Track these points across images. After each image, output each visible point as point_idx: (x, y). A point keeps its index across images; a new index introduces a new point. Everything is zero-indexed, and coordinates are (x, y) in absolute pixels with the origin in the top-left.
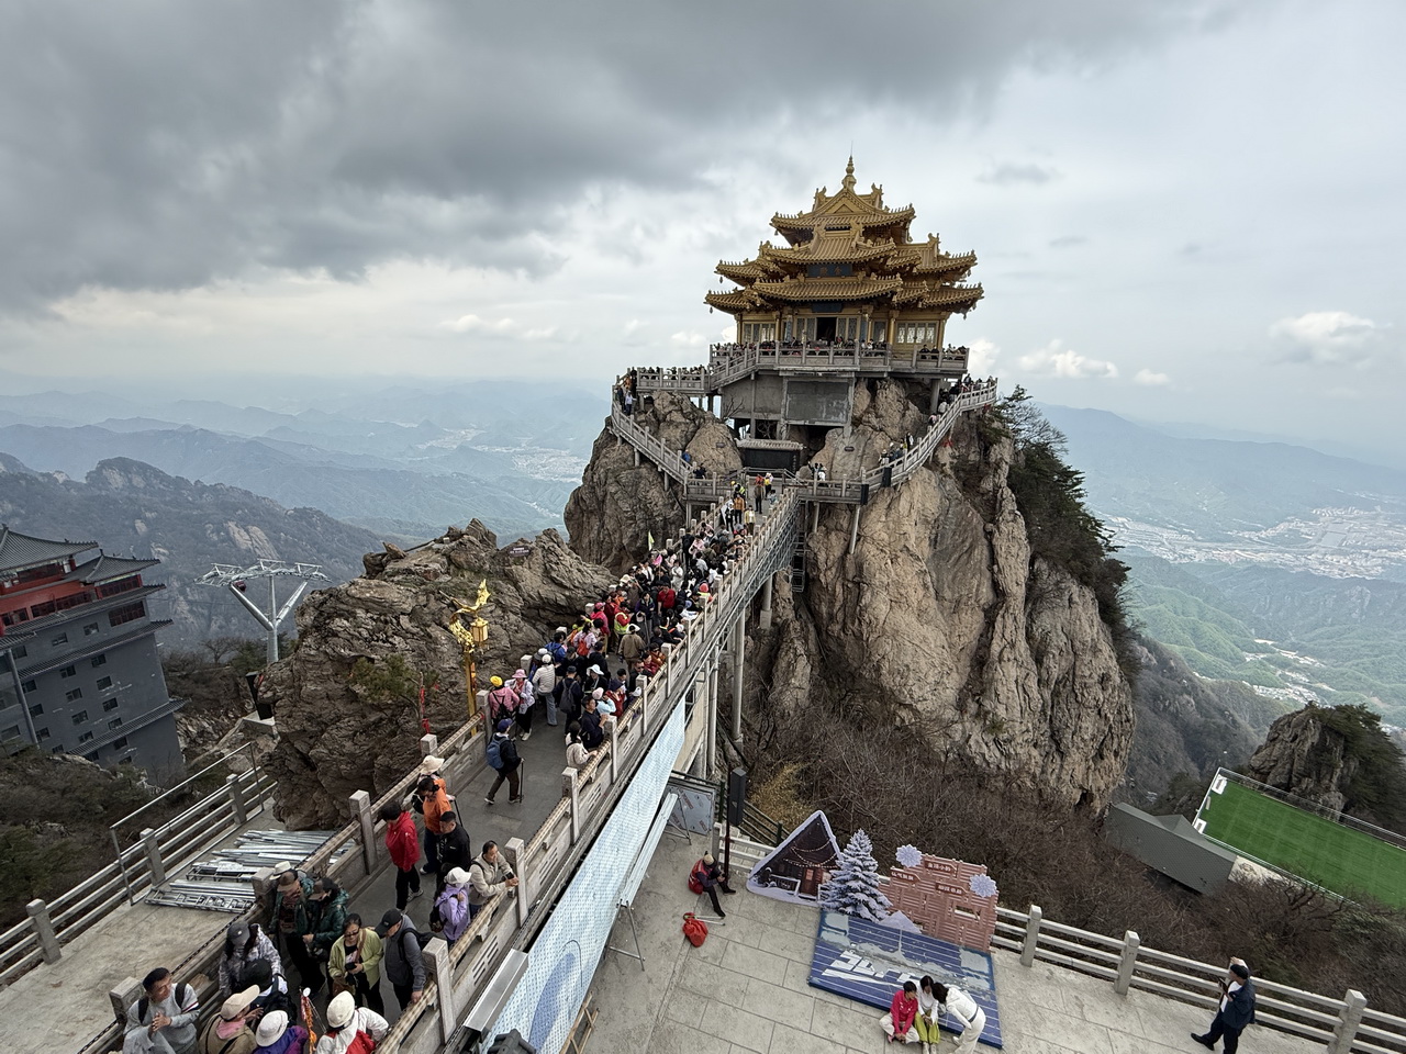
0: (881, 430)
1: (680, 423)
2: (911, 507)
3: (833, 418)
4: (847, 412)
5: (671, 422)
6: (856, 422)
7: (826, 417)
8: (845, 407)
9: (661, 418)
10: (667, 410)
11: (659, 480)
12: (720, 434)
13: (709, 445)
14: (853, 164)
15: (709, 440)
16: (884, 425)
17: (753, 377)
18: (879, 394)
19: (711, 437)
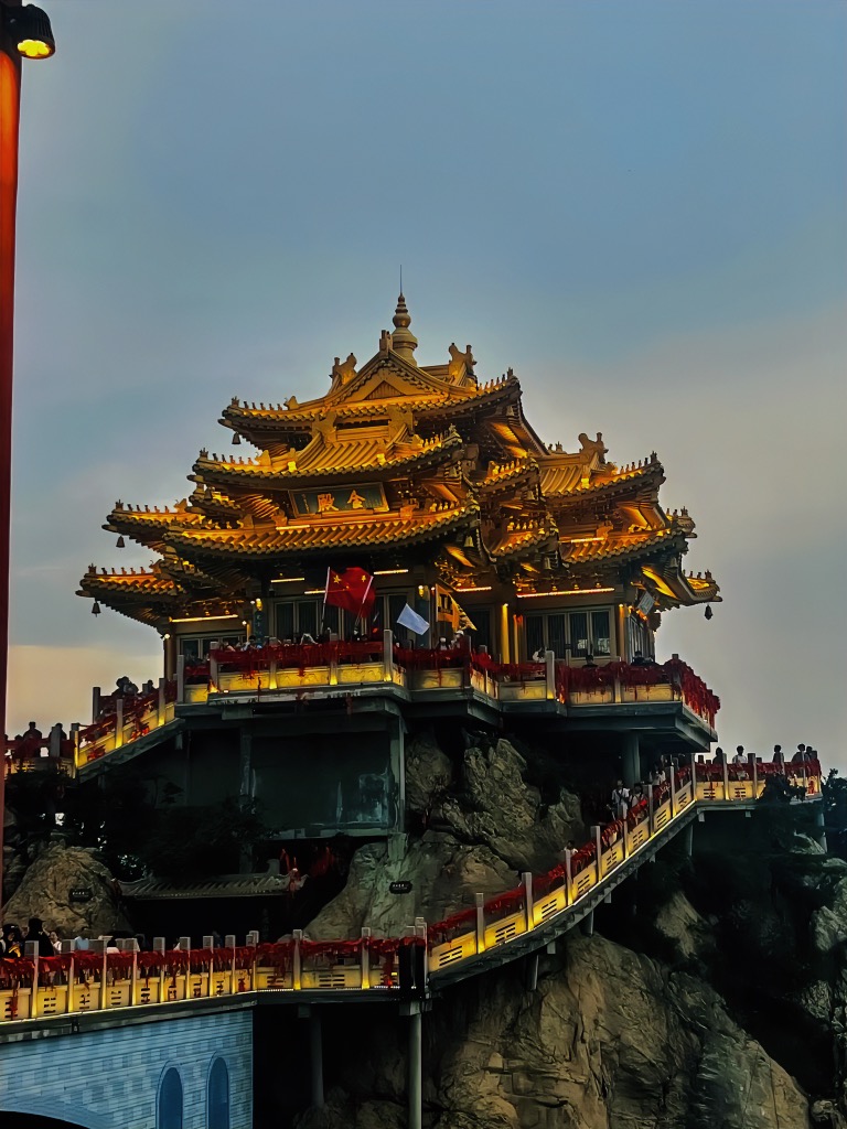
0: (481, 841)
2: (576, 1037)
3: (360, 818)
4: (392, 801)
6: (417, 825)
7: (345, 817)
8: (386, 787)
12: (83, 869)
13: (51, 896)
14: (406, 311)
15: (50, 886)
16: (484, 829)
17: (179, 743)
18: (468, 758)
19: (59, 878)
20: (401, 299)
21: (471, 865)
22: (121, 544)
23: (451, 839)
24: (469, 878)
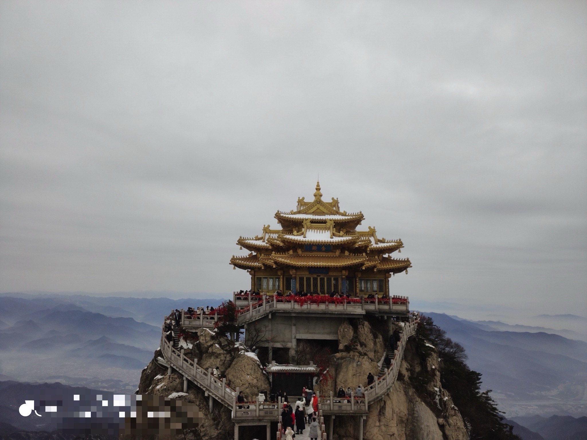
0: (365, 354)
1: (220, 354)
5: (213, 354)
9: (204, 350)
10: (209, 344)
11: (205, 403)
12: (253, 362)
13: (244, 371)
14: (319, 186)
15: (244, 368)
16: (366, 351)
17: (270, 317)
18: (359, 329)
19: (246, 365)
20: (318, 183)
21: (364, 362)
22: (241, 249)
23: (357, 354)
24: (364, 366)
